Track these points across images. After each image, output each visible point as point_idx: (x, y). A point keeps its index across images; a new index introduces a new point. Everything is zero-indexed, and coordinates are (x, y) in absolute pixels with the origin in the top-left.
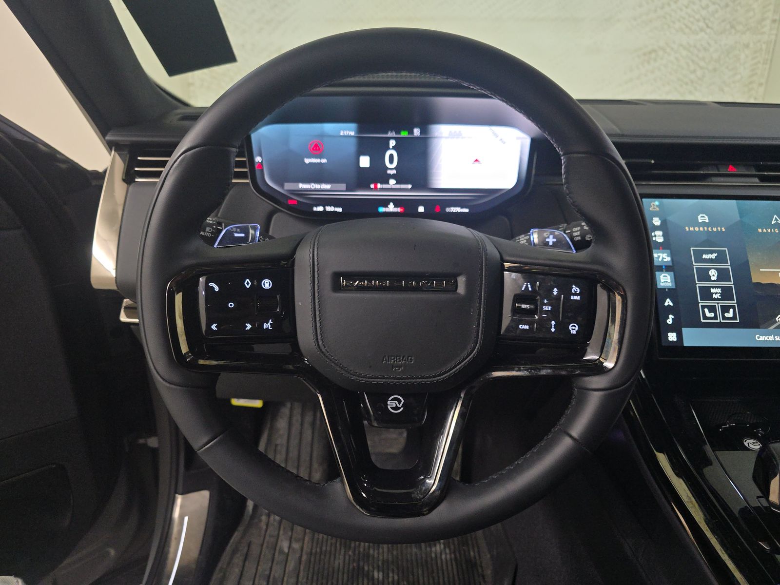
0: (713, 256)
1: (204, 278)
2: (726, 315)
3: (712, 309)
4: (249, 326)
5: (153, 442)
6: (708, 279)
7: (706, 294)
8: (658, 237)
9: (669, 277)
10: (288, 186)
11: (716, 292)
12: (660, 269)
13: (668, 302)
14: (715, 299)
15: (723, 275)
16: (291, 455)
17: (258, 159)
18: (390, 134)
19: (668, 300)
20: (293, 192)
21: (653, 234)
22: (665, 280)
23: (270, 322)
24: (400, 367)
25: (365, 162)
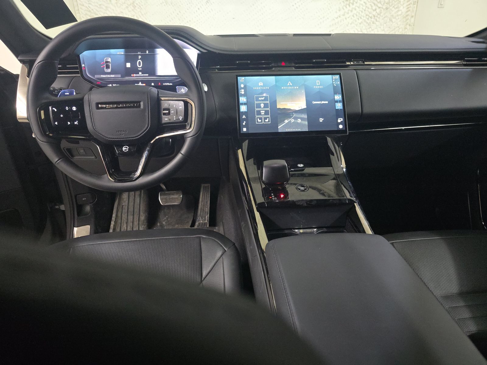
0: (263, 98)
1: (51, 106)
2: (266, 121)
3: (261, 119)
4: (69, 123)
5: (62, 207)
6: (260, 107)
7: (259, 113)
8: (242, 92)
9: (245, 107)
10: (97, 76)
11: (263, 112)
12: (242, 104)
13: (244, 117)
14: (262, 115)
15: (266, 106)
16: (130, 210)
17: (83, 65)
18: (139, 53)
19: (244, 116)
20: (98, 79)
21: (240, 91)
22: (243, 108)
23: (77, 122)
24: (123, 134)
25: (128, 65)
